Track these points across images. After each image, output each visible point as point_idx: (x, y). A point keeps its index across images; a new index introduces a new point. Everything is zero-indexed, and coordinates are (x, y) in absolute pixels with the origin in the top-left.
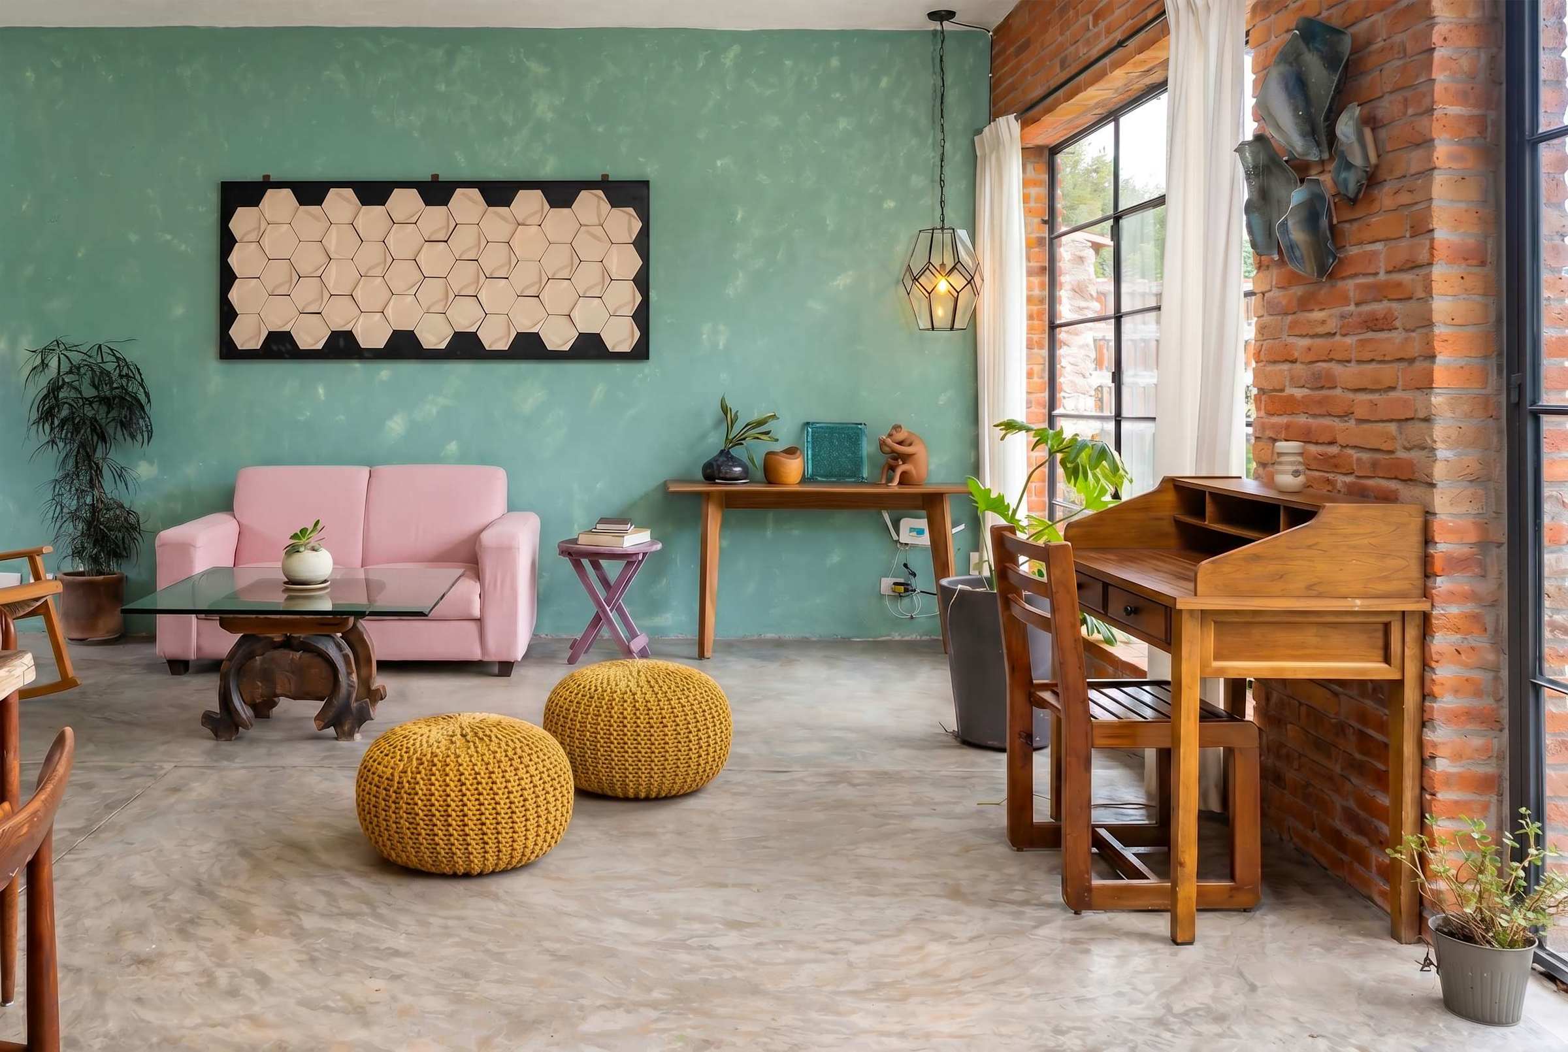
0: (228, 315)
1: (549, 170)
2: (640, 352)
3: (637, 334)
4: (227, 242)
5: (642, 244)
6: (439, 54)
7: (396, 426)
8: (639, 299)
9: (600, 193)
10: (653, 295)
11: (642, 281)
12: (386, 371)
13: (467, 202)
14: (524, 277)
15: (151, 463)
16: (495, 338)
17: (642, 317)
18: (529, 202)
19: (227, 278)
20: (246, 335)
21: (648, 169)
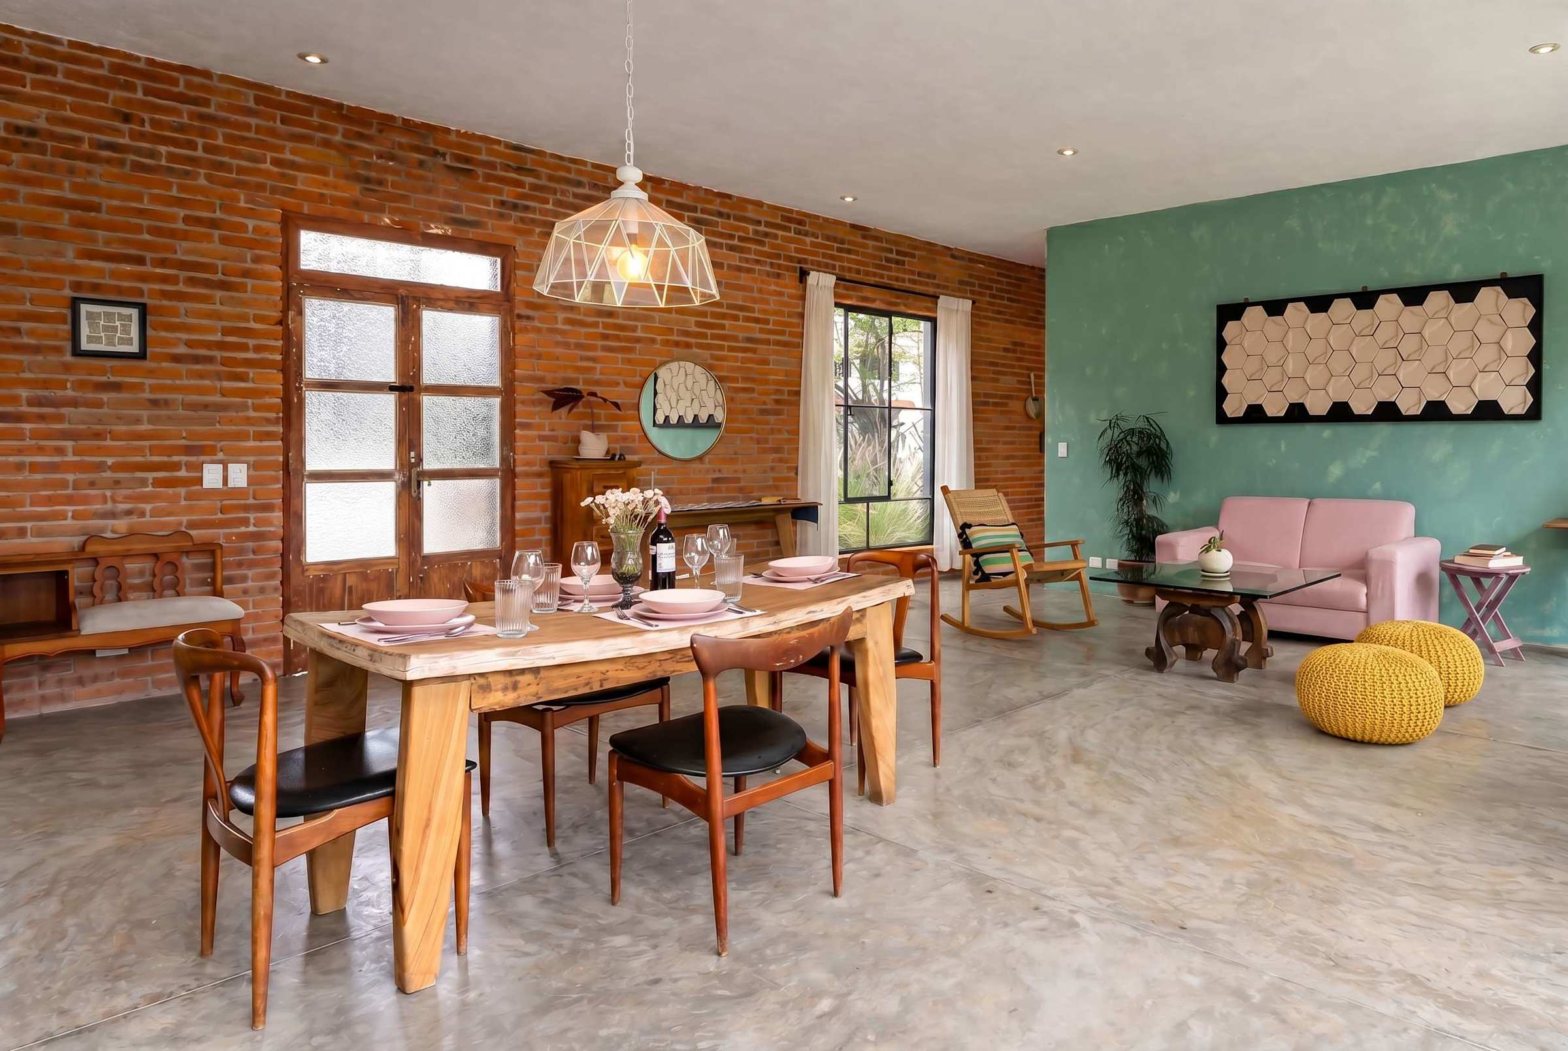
0: (1221, 394)
1: (1457, 273)
2: (1534, 414)
3: (1530, 400)
4: (1221, 345)
5: (1536, 326)
6: (1367, 197)
7: (1336, 471)
8: (1532, 371)
9: (1499, 289)
10: (1546, 367)
11: (1536, 356)
12: (1327, 432)
13: (1388, 305)
14: (1433, 357)
15: (1176, 493)
16: (1410, 405)
17: (1535, 386)
18: (1438, 300)
19: (1221, 369)
20: (1233, 407)
21: (1541, 264)
